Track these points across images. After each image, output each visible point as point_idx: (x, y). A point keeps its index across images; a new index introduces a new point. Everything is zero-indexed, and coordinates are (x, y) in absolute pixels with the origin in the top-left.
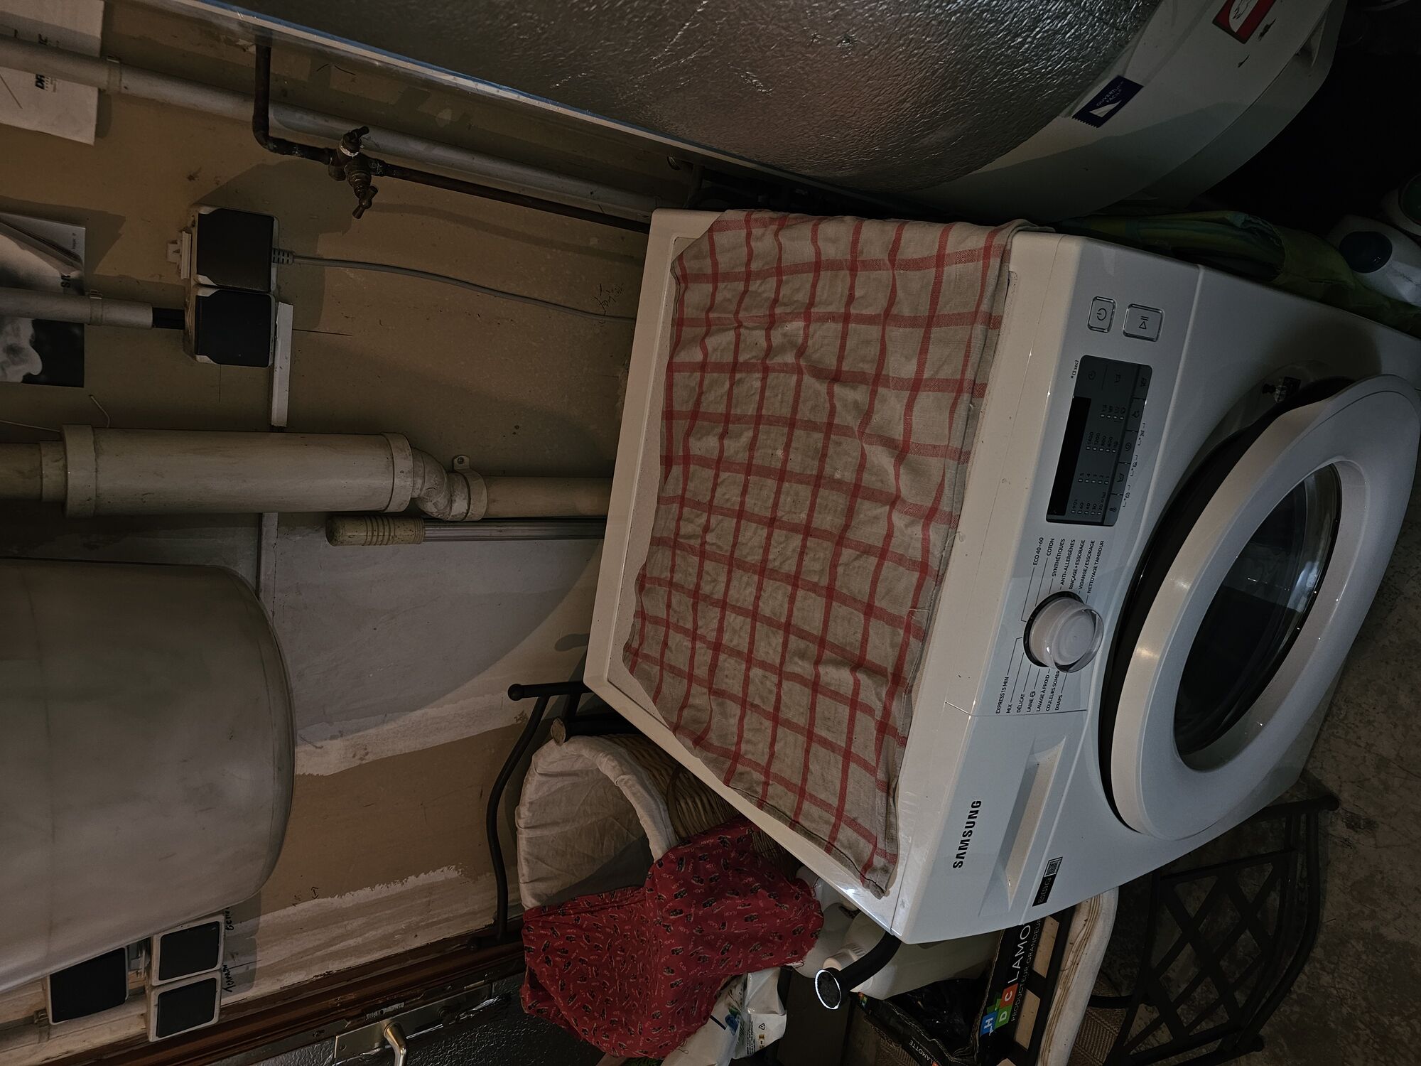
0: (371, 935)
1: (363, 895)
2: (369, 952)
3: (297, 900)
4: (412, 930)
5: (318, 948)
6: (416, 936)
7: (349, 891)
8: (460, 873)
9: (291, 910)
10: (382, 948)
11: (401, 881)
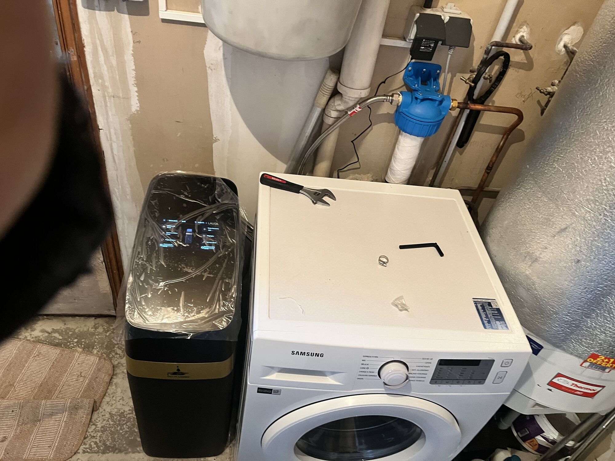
0: (104, 68)
1: (130, 66)
2: (94, 67)
3: (134, 33)
4: (104, 88)
5: (102, 41)
6: (99, 90)
7: (134, 58)
8: (134, 112)
9: (129, 30)
10: (94, 73)
11: (135, 84)
